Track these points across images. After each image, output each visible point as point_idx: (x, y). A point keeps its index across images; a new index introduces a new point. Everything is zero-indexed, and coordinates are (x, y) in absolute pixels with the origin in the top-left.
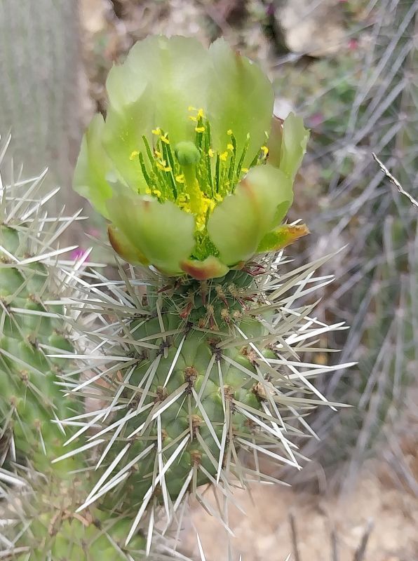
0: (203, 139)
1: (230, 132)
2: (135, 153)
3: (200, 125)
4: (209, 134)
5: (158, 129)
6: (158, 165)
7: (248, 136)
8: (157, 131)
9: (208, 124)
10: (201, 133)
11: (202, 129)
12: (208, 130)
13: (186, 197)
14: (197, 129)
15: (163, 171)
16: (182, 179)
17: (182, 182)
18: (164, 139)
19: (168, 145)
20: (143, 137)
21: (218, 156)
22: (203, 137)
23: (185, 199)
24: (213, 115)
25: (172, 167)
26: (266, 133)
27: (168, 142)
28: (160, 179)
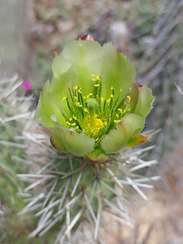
0: (98, 89)
1: (112, 88)
2: (65, 98)
3: (97, 83)
4: (101, 87)
5: (76, 86)
6: (76, 104)
7: (121, 90)
8: (76, 88)
9: (101, 82)
10: (97, 87)
11: (98, 85)
12: (101, 85)
13: (88, 117)
14: (95, 85)
15: (78, 107)
16: (87, 110)
17: (87, 111)
18: (79, 91)
19: (81, 94)
20: (69, 88)
21: (106, 101)
22: (98, 88)
23: (88, 119)
24: (103, 77)
25: (83, 104)
26: (130, 88)
27: (81, 93)
28: (76, 109)
